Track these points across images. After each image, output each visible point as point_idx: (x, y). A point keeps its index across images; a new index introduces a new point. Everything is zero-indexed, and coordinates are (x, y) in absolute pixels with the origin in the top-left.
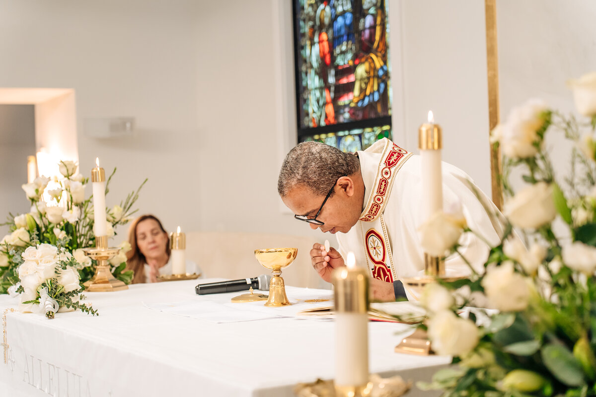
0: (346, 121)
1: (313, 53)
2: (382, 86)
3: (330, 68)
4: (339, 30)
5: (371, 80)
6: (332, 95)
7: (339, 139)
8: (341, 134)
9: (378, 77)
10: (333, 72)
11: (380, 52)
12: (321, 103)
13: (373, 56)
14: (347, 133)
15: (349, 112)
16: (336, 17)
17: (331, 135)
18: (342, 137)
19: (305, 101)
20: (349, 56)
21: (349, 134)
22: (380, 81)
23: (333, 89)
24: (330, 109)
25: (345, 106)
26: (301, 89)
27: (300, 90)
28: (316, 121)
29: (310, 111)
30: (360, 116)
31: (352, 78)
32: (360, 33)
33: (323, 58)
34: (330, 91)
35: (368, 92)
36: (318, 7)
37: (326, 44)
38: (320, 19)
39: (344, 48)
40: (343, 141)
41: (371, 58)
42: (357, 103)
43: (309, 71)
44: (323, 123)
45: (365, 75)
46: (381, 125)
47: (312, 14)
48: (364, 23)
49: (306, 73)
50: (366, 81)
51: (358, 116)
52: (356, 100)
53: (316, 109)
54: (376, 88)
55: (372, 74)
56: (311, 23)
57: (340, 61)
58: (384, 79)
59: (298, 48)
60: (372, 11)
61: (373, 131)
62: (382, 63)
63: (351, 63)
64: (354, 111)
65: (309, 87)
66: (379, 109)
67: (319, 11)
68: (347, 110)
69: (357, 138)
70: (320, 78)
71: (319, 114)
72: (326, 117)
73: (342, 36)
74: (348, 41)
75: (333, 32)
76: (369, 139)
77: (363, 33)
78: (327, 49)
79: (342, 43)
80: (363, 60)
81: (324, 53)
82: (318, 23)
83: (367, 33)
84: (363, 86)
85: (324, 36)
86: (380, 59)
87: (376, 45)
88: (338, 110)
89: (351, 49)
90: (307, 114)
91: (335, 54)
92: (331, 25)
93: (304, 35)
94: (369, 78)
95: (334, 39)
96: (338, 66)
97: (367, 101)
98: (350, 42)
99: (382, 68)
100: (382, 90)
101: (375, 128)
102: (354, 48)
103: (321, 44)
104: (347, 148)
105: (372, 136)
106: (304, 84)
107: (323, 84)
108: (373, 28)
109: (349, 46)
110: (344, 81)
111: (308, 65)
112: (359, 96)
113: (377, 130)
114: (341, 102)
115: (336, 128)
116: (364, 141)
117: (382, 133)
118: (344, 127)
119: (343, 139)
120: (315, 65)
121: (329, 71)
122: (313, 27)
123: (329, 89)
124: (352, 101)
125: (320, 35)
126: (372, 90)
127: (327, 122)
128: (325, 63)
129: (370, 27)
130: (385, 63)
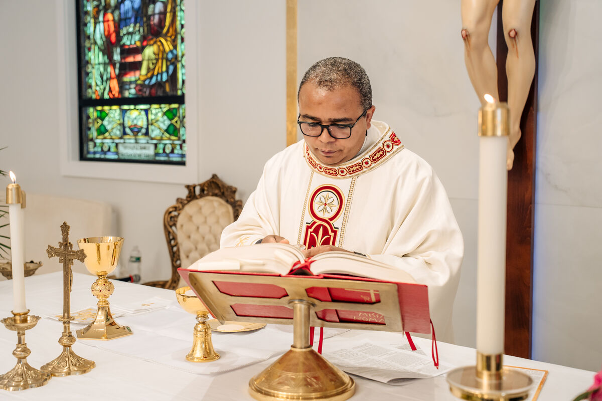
0: (131, 96)
1: (97, 31)
2: (171, 68)
3: (116, 47)
4: (126, 12)
5: (160, 61)
6: (117, 71)
7: (124, 112)
8: (125, 107)
9: (167, 60)
10: (118, 50)
11: (171, 37)
12: (105, 78)
13: (162, 40)
14: (132, 107)
15: (135, 88)
17: (115, 107)
18: (126, 111)
19: (87, 74)
20: (137, 37)
21: (135, 109)
22: (169, 63)
23: (118, 65)
24: (114, 84)
25: (131, 83)
26: (83, 63)
27: (82, 65)
28: (100, 93)
29: (93, 84)
30: (147, 92)
31: (138, 58)
32: (149, 18)
33: (108, 37)
34: (114, 68)
35: (156, 73)
37: (111, 24)
39: (131, 28)
40: (128, 114)
41: (160, 41)
42: (144, 81)
43: (93, 46)
44: (106, 96)
45: (153, 56)
46: (170, 103)
48: (154, 8)
49: (89, 49)
50: (154, 61)
51: (145, 92)
52: (142, 78)
53: (99, 83)
54: (164, 69)
55: (160, 56)
57: (126, 41)
58: (174, 61)
59: (80, 25)
61: (161, 108)
62: (172, 48)
63: (138, 44)
64: (141, 87)
65: (92, 62)
66: (168, 88)
68: (133, 86)
69: (143, 113)
70: (104, 55)
71: (102, 87)
72: (110, 91)
73: (130, 18)
74: (135, 23)
75: (120, 14)
76: (156, 114)
77: (152, 18)
78: (112, 29)
79: (129, 25)
80: (152, 42)
81: (109, 31)
82: (103, 4)
83: (156, 19)
84: (151, 66)
85: (110, 16)
86: (169, 43)
87: (165, 30)
88: (122, 86)
89: (139, 31)
90: (90, 87)
91: (121, 34)
92: (117, 7)
93: (87, 13)
94: (157, 60)
95: (120, 20)
96: (124, 45)
97: (154, 81)
98: (138, 25)
99: (171, 51)
100: (171, 72)
101: (163, 106)
102: (141, 30)
103: (106, 24)
104: (133, 121)
105: (159, 112)
106: (87, 58)
107: (107, 61)
108: (163, 14)
109: (137, 29)
110: (130, 59)
111: (92, 41)
112: (146, 75)
113: (165, 107)
114: (127, 79)
115: (120, 101)
116: (151, 117)
117: (170, 110)
118: (129, 101)
119: (128, 112)
120: (99, 42)
121: (114, 49)
122: (98, 6)
123: (114, 65)
124: (139, 79)
125: (105, 15)
126: (160, 71)
127: (112, 96)
128: (111, 41)
129: (160, 13)
130: (175, 47)
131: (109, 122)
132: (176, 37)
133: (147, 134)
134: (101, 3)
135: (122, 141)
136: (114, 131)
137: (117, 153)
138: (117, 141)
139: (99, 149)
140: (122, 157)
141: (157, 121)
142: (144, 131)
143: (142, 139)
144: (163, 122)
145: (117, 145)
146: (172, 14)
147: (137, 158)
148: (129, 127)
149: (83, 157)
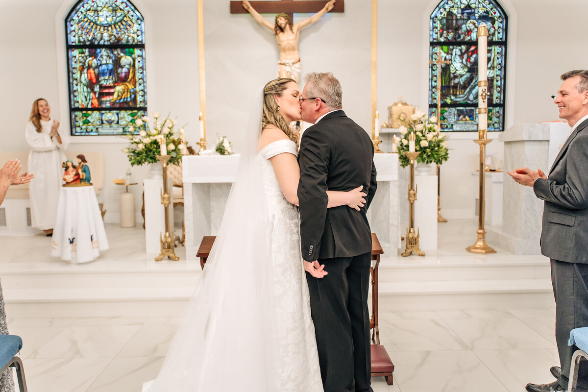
0: (107, 107)
1: (82, 77)
2: (133, 96)
4: (104, 70)
5: (126, 93)
6: (97, 96)
7: (102, 114)
8: (103, 112)
9: (130, 92)
10: (98, 86)
11: (132, 83)
12: (88, 98)
13: (128, 84)
14: (108, 111)
15: (109, 104)
16: (101, 65)
17: (95, 112)
18: (104, 113)
19: (75, 96)
20: (111, 81)
21: (110, 112)
22: (131, 94)
23: (97, 93)
24: (95, 101)
25: (107, 101)
27: (71, 92)
28: (85, 105)
31: (112, 91)
32: (118, 74)
33: (91, 80)
35: (123, 97)
36: (87, 59)
37: (93, 75)
38: (88, 64)
39: (107, 78)
41: (126, 84)
42: (116, 101)
43: (79, 84)
44: (90, 107)
45: (122, 91)
46: (132, 110)
47: (82, 60)
48: (121, 70)
51: (117, 106)
52: (114, 100)
53: (84, 100)
54: (129, 96)
55: (126, 90)
56: (81, 64)
57: (104, 83)
58: (135, 93)
59: (70, 73)
60: (127, 66)
61: (126, 112)
62: (133, 87)
63: (112, 85)
64: (114, 103)
66: (131, 104)
67: (87, 61)
69: (115, 114)
70: (87, 88)
71: (86, 103)
72: (92, 104)
73: (106, 73)
75: (99, 71)
76: (124, 115)
77: (120, 74)
78: (93, 77)
79: (105, 76)
80: (120, 84)
81: (91, 77)
82: (87, 65)
83: (123, 75)
84: (120, 94)
85: (91, 71)
86: (132, 85)
87: (129, 80)
88: (100, 103)
89: (112, 79)
91: (100, 79)
93: (74, 68)
94: (124, 92)
95: (99, 73)
96: (102, 84)
97: (122, 100)
98: (111, 76)
99: (133, 89)
101: (128, 111)
102: (114, 79)
103: (89, 74)
104: (108, 118)
105: (126, 114)
106: (75, 89)
107: (90, 91)
108: (127, 73)
110: (106, 91)
112: (117, 98)
113: (129, 112)
114: (104, 99)
115: (99, 109)
116: (120, 116)
117: (132, 113)
118: (106, 109)
119: (105, 114)
120: (84, 82)
121: (95, 86)
122: (83, 66)
123: (95, 93)
124: (112, 100)
125: (88, 70)
126: (126, 97)
127: (93, 106)
128: (93, 83)
129: (125, 73)
130: (135, 87)
131: (91, 119)
132: (135, 84)
133: (118, 123)
134: (85, 64)
135: (101, 126)
136: (95, 122)
137: (97, 132)
138: (97, 127)
139: (85, 131)
140: (100, 134)
141: (124, 118)
142: (116, 122)
143: (114, 125)
144: (129, 118)
145: (97, 129)
146: (133, 73)
147: (111, 134)
148: (106, 121)
149: (72, 134)
